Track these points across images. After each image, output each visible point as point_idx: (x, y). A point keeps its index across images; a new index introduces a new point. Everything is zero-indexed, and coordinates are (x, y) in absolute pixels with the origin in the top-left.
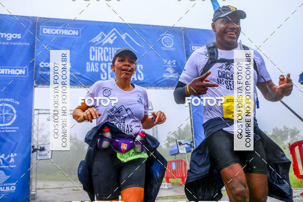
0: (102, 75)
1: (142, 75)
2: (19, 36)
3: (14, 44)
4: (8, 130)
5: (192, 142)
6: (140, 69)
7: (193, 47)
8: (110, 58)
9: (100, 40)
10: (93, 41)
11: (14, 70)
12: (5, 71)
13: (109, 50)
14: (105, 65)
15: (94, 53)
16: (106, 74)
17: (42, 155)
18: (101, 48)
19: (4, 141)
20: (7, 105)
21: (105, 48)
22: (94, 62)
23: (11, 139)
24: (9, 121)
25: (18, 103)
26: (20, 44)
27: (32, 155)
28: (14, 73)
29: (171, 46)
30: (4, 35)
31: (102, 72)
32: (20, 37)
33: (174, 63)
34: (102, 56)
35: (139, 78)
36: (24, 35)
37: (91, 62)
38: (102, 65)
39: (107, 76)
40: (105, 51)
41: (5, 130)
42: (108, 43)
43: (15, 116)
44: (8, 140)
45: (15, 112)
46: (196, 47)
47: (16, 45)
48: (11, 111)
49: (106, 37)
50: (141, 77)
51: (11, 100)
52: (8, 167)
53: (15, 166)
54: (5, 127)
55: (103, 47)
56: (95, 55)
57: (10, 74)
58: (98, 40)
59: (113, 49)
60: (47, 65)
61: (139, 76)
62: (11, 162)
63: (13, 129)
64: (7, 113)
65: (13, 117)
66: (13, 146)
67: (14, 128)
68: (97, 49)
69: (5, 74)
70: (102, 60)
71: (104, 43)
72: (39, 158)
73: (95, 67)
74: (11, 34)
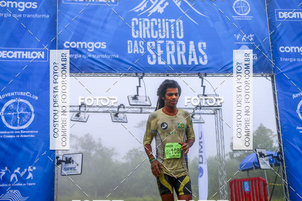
0: (149, 58)
1: (206, 57)
2: (34, 5)
3: (29, 16)
4: (23, 134)
5: (280, 153)
6: (202, 48)
7: (280, 13)
8: (160, 34)
9: (145, 9)
10: (136, 9)
11: (29, 52)
12: (18, 54)
13: (158, 23)
14: (153, 43)
15: (137, 28)
16: (154, 57)
17: (68, 169)
18: (147, 20)
19: (19, 150)
20: (22, 100)
21: (153, 20)
22: (139, 39)
23: (28, 146)
24: (26, 123)
25: (37, 98)
26: (36, 16)
27: (56, 168)
28: (29, 57)
29: (246, 14)
30: (14, 4)
31: (149, 54)
32: (36, 7)
33: (252, 39)
34: (148, 32)
35: (201, 62)
36: (41, 4)
37: (133, 40)
38: (148, 43)
39: (157, 59)
40: (152, 24)
41: (20, 134)
42: (156, 12)
43: (33, 116)
44: (25, 148)
45: (32, 110)
46: (285, 13)
47: (31, 18)
48: (28, 109)
49: (154, 4)
50: (203, 60)
51: (27, 94)
52: (24, 185)
53: (35, 184)
54: (20, 130)
55: (150, 18)
56: (139, 30)
57: (25, 59)
58: (142, 9)
59: (163, 20)
60: (73, 45)
61: (201, 59)
62: (28, 178)
63: (31, 134)
64: (22, 112)
65: (31, 117)
66: (31, 156)
67: (32, 132)
68: (142, 21)
69: (17, 59)
70: (149, 37)
71: (151, 12)
72: (65, 172)
73: (139, 47)
74: (23, 3)
